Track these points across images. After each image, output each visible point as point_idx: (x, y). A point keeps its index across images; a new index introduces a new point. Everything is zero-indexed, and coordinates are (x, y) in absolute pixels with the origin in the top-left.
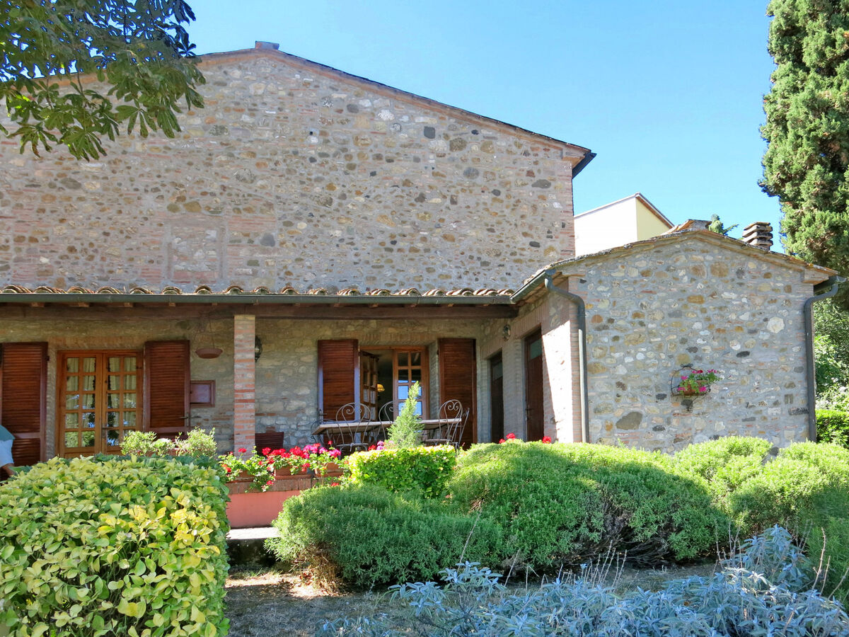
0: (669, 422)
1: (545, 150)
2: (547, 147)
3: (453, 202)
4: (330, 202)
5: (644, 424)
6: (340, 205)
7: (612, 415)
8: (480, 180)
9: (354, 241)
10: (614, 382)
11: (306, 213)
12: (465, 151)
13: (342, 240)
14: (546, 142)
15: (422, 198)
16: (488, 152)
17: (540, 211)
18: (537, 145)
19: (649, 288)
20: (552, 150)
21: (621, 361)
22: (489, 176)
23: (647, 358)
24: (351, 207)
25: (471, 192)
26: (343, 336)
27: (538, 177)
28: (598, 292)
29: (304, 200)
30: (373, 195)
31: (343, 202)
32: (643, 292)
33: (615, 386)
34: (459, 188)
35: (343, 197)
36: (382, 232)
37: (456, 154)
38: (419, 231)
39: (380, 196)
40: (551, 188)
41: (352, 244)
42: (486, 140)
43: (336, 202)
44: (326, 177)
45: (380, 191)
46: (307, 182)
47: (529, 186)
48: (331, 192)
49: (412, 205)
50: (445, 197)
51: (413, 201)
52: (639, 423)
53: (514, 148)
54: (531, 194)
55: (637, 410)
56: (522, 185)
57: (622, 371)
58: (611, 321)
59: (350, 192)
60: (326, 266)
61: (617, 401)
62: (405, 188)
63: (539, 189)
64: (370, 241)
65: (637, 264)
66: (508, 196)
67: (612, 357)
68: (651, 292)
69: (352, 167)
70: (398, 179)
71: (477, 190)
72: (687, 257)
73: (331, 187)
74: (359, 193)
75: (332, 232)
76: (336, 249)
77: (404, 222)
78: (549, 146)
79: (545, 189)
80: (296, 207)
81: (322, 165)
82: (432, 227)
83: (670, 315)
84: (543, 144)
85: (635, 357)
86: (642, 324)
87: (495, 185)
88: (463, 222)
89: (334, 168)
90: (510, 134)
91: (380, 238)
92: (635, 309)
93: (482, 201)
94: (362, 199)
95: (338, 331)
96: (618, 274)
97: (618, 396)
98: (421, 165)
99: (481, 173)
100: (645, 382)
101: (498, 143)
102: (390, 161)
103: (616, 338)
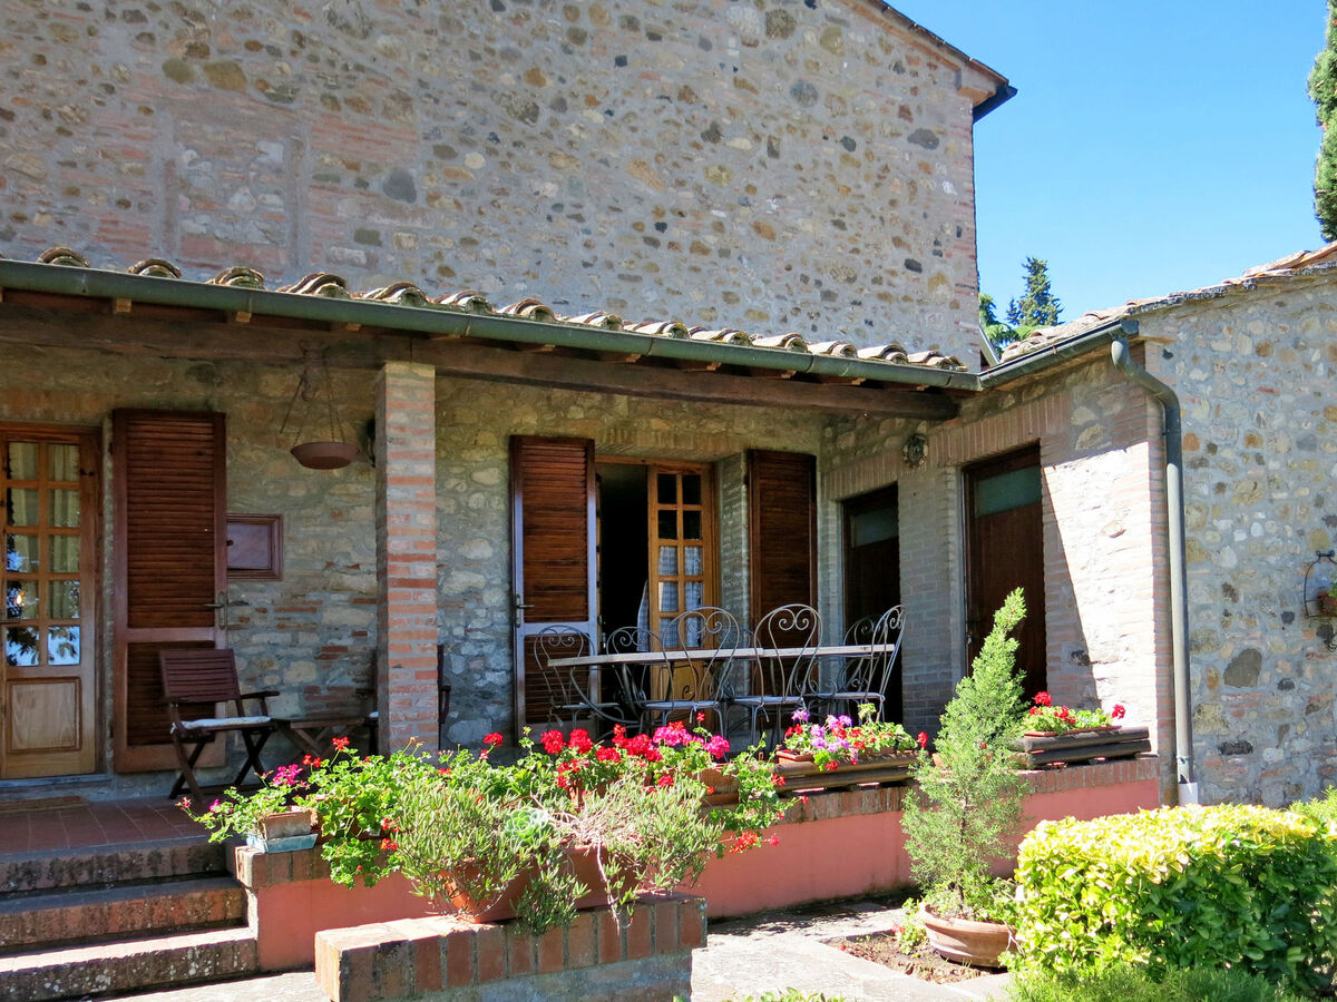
0: (1300, 673)
1: (930, 65)
2: (934, 61)
3: (773, 153)
4: (531, 113)
5: (1265, 676)
6: (554, 123)
7: (1215, 655)
8: (819, 110)
9: (584, 212)
10: (1218, 583)
11: (482, 133)
12: (792, 40)
13: (558, 207)
14: (934, 49)
15: (713, 134)
16: (833, 50)
17: (921, 194)
18: (917, 53)
19: (1269, 384)
20: (942, 69)
21: (1228, 539)
22: (836, 105)
23: (1267, 535)
24: (576, 132)
25: (804, 134)
26: (561, 430)
27: (921, 122)
28: (1190, 382)
29: (480, 100)
30: (620, 111)
31: (561, 117)
32: (1261, 389)
33: (1220, 590)
34: (783, 122)
35: (560, 105)
36: (639, 199)
37: (776, 45)
38: (709, 207)
39: (633, 114)
40: (939, 150)
41: (579, 218)
42: (830, 24)
43: (546, 114)
44: (525, 52)
45: (634, 104)
46: (486, 57)
47: (903, 139)
48: (536, 90)
49: (696, 146)
50: (757, 138)
51: (698, 138)
52: (1257, 671)
53: (878, 53)
54: (907, 156)
55: (1254, 644)
56: (892, 134)
57: (1229, 559)
58: (1212, 448)
59: (574, 95)
60: (524, 263)
61: (1225, 625)
62: (683, 105)
63: (920, 148)
64: (614, 217)
65: (1250, 326)
66: (869, 155)
67: (1215, 529)
68: (1271, 391)
69: (578, 37)
70: (669, 82)
71: (816, 132)
72: (1322, 321)
73: (534, 77)
74: (592, 102)
75: (537, 186)
76: (546, 226)
77: (681, 183)
78: (938, 58)
79: (929, 151)
80: (462, 114)
81: (517, 20)
82: (735, 202)
83: (1300, 445)
84: (929, 53)
85: (1249, 533)
86: (1260, 460)
87: (845, 126)
88: (791, 198)
89: (540, 33)
90: (873, 19)
91: (634, 212)
92: (1248, 425)
93: (823, 157)
94: (597, 117)
95: (549, 417)
96: (1222, 346)
97: (1227, 614)
98: (713, 57)
99: (822, 96)
100: (1264, 585)
101: (852, 36)
102: (654, 37)
103: (1221, 487)
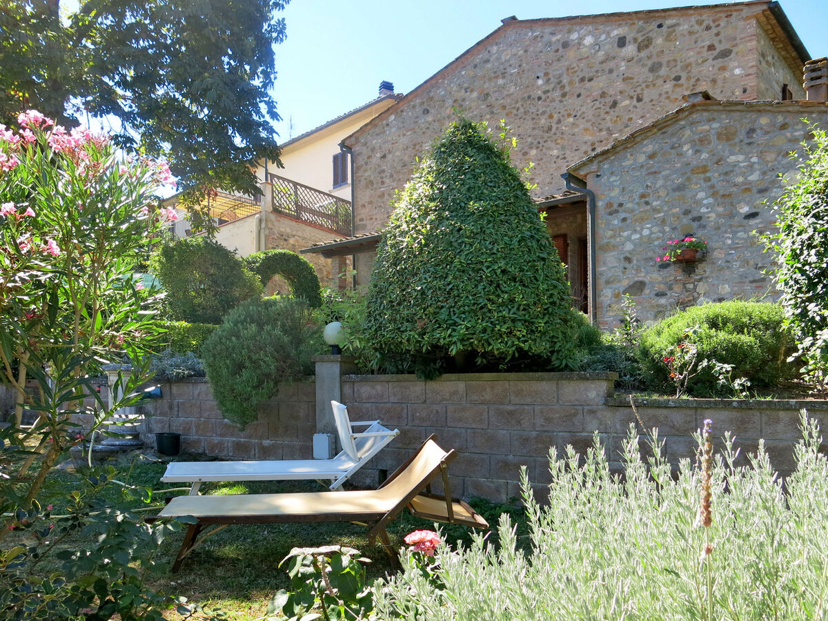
0: (671, 288)
1: (727, 17)
2: (729, 13)
3: (639, 100)
4: (550, 129)
5: (647, 291)
6: (557, 128)
7: (619, 285)
8: (663, 71)
9: (566, 156)
10: (622, 257)
11: (536, 142)
12: (651, 48)
13: (558, 157)
14: (725, 9)
15: (615, 104)
16: (671, 41)
17: (720, 83)
18: (719, 15)
19: (653, 170)
20: (735, 14)
21: (628, 239)
22: (673, 64)
23: (652, 233)
24: (564, 128)
25: (654, 85)
26: (559, 233)
27: (720, 48)
28: (610, 182)
29: (535, 132)
30: (578, 114)
31: (559, 125)
32: (649, 174)
33: (623, 260)
34: (644, 85)
35: (559, 122)
36: (586, 143)
37: (643, 54)
38: (612, 134)
39: (584, 113)
40: (733, 55)
41: (565, 158)
42: (670, 30)
43: (554, 127)
44: (548, 110)
45: (584, 109)
46: (536, 117)
47: (710, 61)
48: (551, 120)
49: (607, 113)
50: (632, 98)
51: (608, 109)
52: (642, 290)
53: (696, 27)
54: (711, 69)
55: (641, 279)
56: (703, 62)
57: (629, 247)
58: (621, 205)
59: (563, 116)
60: (548, 180)
61: (624, 273)
62: (603, 100)
63: (720, 60)
64: (577, 153)
65: (644, 149)
66: (688, 78)
67: (621, 236)
68: (655, 172)
69: (564, 95)
70: (596, 94)
71: (660, 82)
72: (692, 131)
73: (551, 117)
74: (569, 115)
75: (551, 153)
76: (554, 165)
77: (601, 130)
78: (731, 11)
79: (726, 59)
80: (529, 140)
81: (545, 101)
82: (622, 127)
83: (674, 190)
84: (724, 11)
85: (641, 234)
86: (647, 203)
87: (677, 71)
88: (648, 115)
89: (553, 100)
90: (691, 15)
91: (584, 148)
92: (641, 191)
93: (665, 90)
94: (571, 120)
95: (556, 229)
96: (626, 163)
97: (625, 268)
98: (615, 74)
99: (664, 64)
100: (650, 254)
101: (681, 28)
102: (590, 80)
103: (624, 220)
